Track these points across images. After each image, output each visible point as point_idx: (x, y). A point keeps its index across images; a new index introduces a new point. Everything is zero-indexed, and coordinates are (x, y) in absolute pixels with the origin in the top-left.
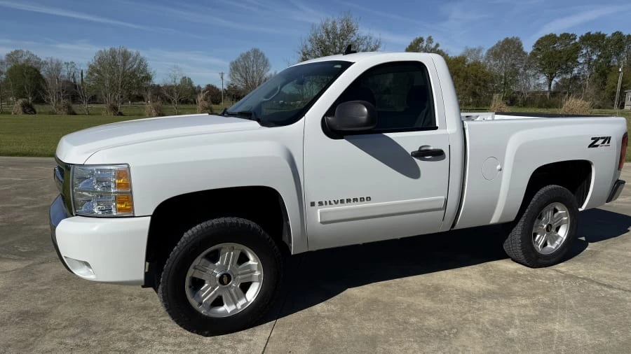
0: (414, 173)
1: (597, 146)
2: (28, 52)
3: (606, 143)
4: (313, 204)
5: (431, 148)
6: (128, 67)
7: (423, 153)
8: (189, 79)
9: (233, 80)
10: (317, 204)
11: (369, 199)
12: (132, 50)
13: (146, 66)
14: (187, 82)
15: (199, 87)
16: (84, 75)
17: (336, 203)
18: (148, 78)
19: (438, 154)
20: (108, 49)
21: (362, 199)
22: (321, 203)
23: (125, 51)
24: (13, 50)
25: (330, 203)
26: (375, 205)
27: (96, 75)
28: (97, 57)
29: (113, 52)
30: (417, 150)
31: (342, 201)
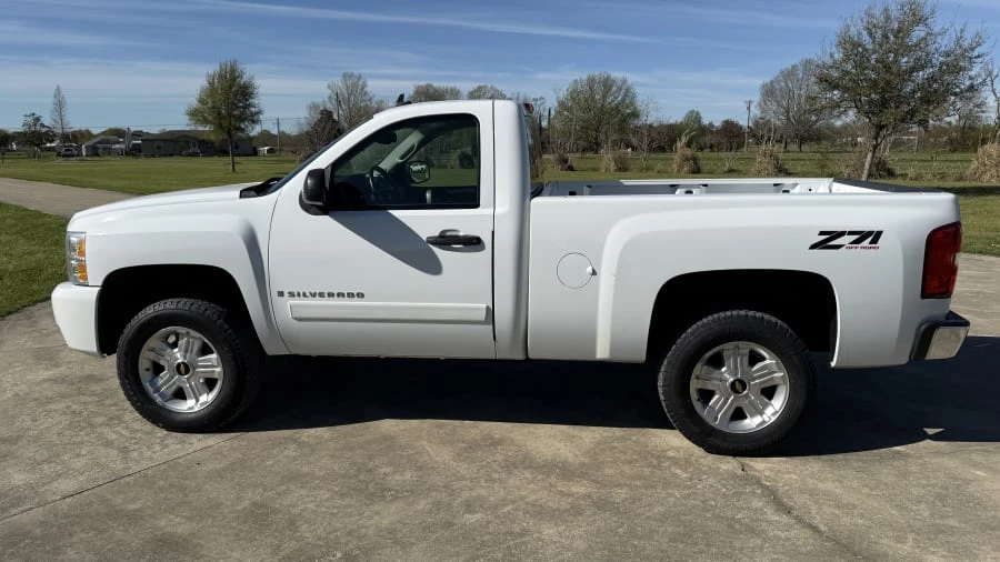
0: (434, 267)
1: (838, 247)
2: (492, 87)
3: (866, 243)
4: (281, 294)
5: (461, 234)
6: (609, 100)
7: (446, 240)
8: (698, 113)
9: (763, 111)
10: (286, 294)
11: (361, 295)
12: (616, 75)
13: (634, 96)
14: (694, 117)
15: (711, 125)
16: (553, 112)
17: (314, 295)
18: (635, 115)
19: (473, 243)
20: (585, 77)
21: (351, 295)
22: (292, 295)
23: (608, 78)
24: (476, 85)
25: (304, 295)
26: (371, 305)
27: (566, 113)
28: (570, 90)
29: (591, 81)
30: (437, 234)
31: (321, 295)
